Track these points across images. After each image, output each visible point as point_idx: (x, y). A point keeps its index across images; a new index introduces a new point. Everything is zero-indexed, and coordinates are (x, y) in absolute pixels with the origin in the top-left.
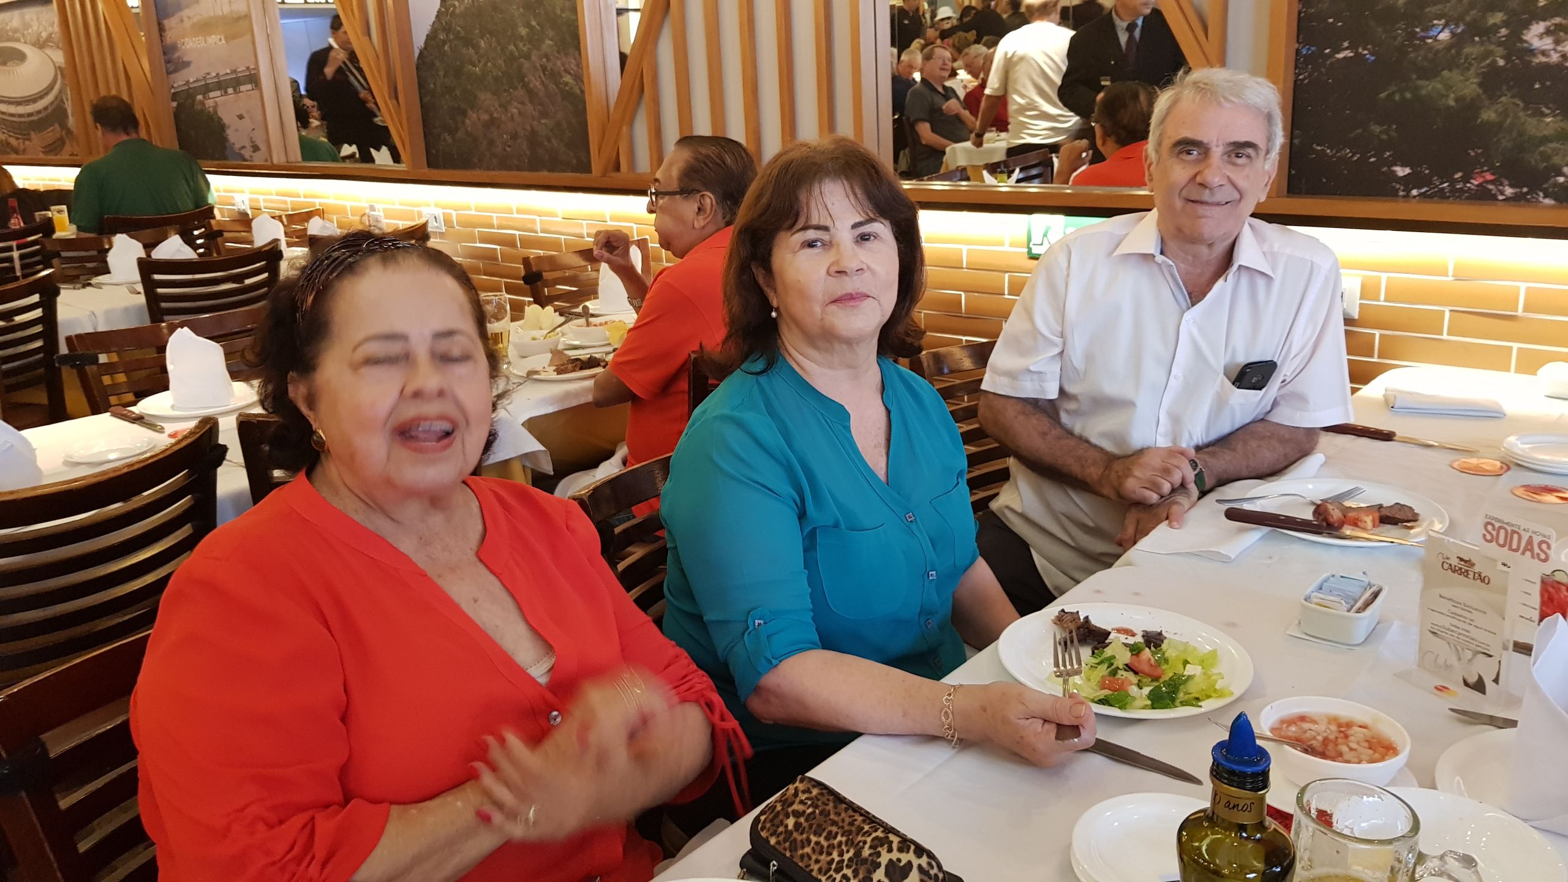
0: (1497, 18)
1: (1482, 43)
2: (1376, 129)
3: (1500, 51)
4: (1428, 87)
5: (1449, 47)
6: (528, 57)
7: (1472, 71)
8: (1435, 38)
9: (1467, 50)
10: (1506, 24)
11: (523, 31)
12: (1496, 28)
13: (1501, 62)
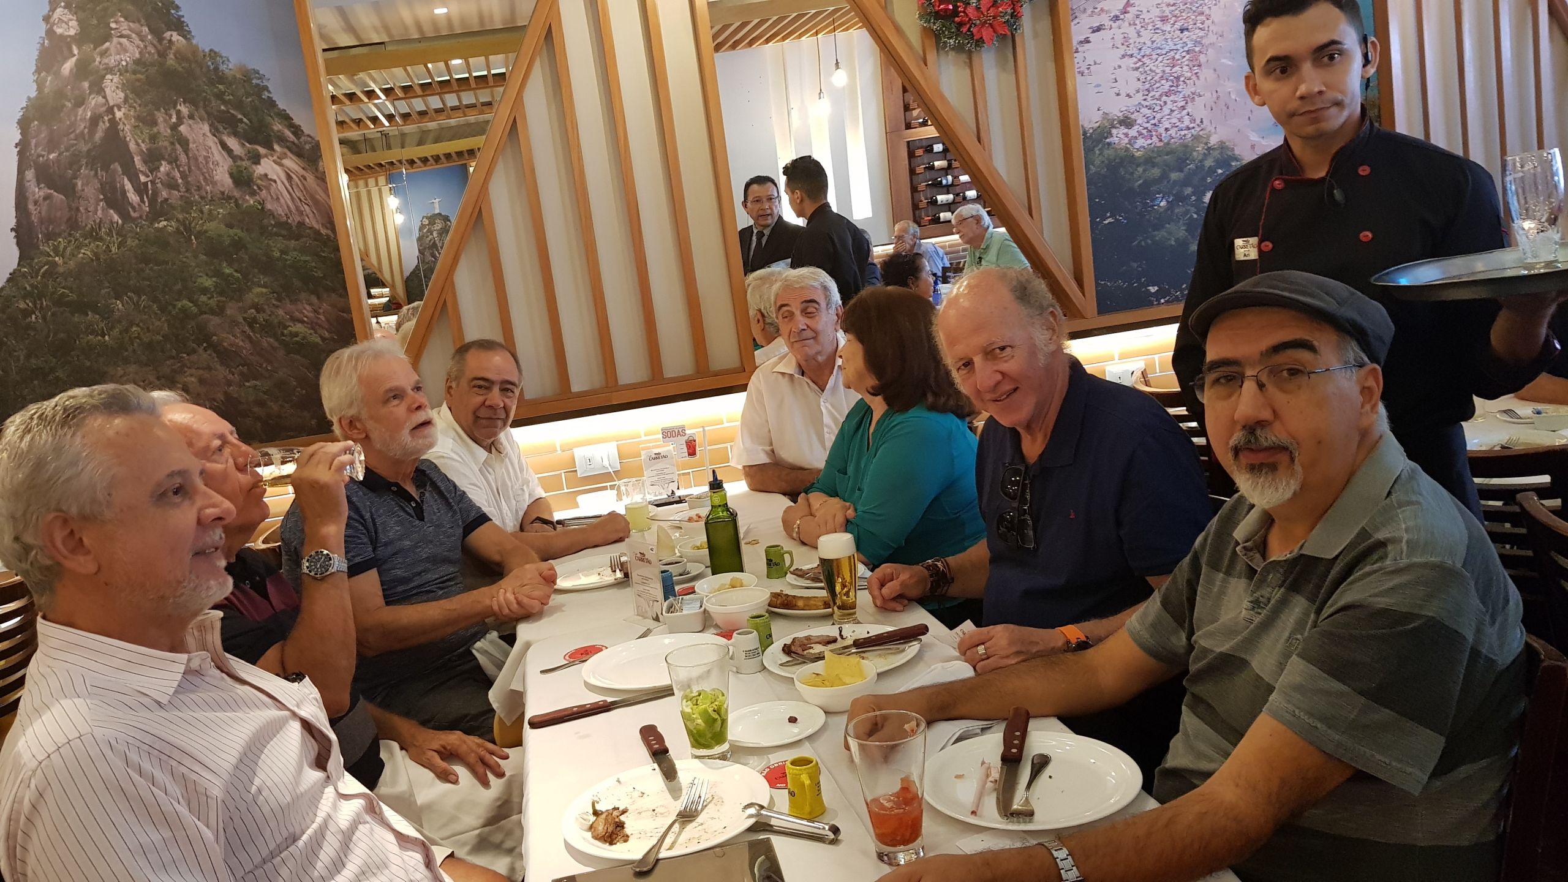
0: (1189, 190)
1: (1183, 206)
2: (1135, 265)
3: (1193, 209)
4: (1160, 235)
5: (1167, 210)
6: (220, 311)
7: (1181, 222)
8: (1158, 205)
9: (1177, 211)
10: (1194, 194)
11: (208, 282)
12: (1189, 196)
13: (1195, 216)
